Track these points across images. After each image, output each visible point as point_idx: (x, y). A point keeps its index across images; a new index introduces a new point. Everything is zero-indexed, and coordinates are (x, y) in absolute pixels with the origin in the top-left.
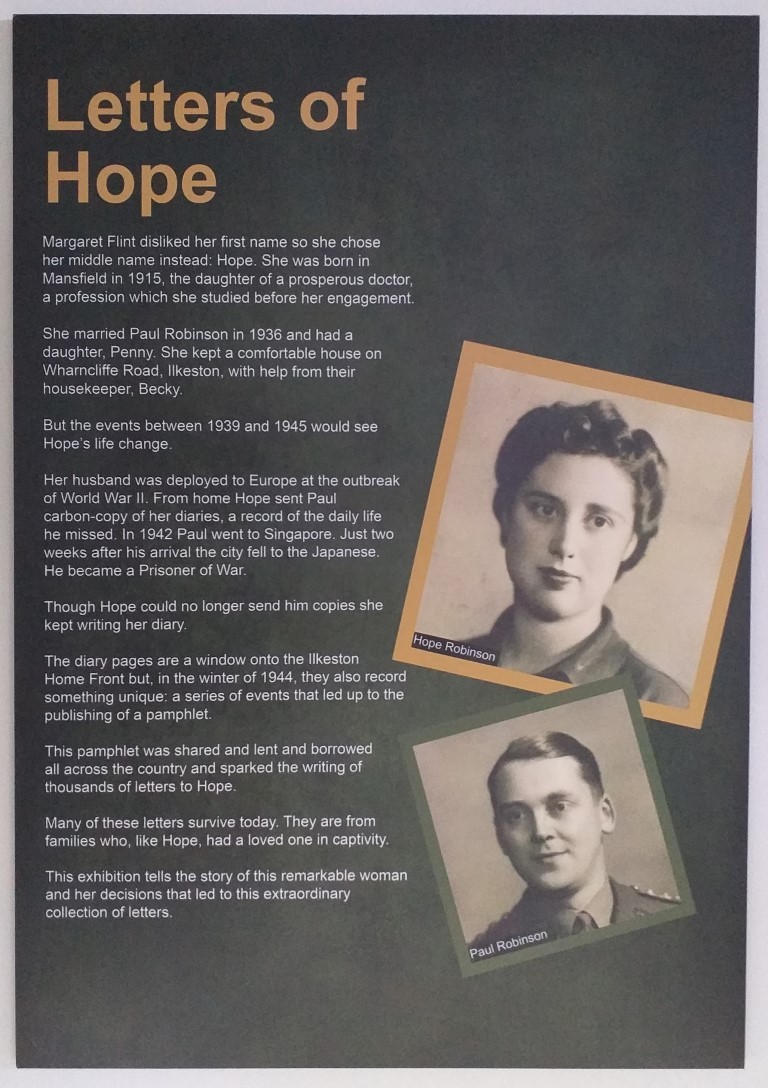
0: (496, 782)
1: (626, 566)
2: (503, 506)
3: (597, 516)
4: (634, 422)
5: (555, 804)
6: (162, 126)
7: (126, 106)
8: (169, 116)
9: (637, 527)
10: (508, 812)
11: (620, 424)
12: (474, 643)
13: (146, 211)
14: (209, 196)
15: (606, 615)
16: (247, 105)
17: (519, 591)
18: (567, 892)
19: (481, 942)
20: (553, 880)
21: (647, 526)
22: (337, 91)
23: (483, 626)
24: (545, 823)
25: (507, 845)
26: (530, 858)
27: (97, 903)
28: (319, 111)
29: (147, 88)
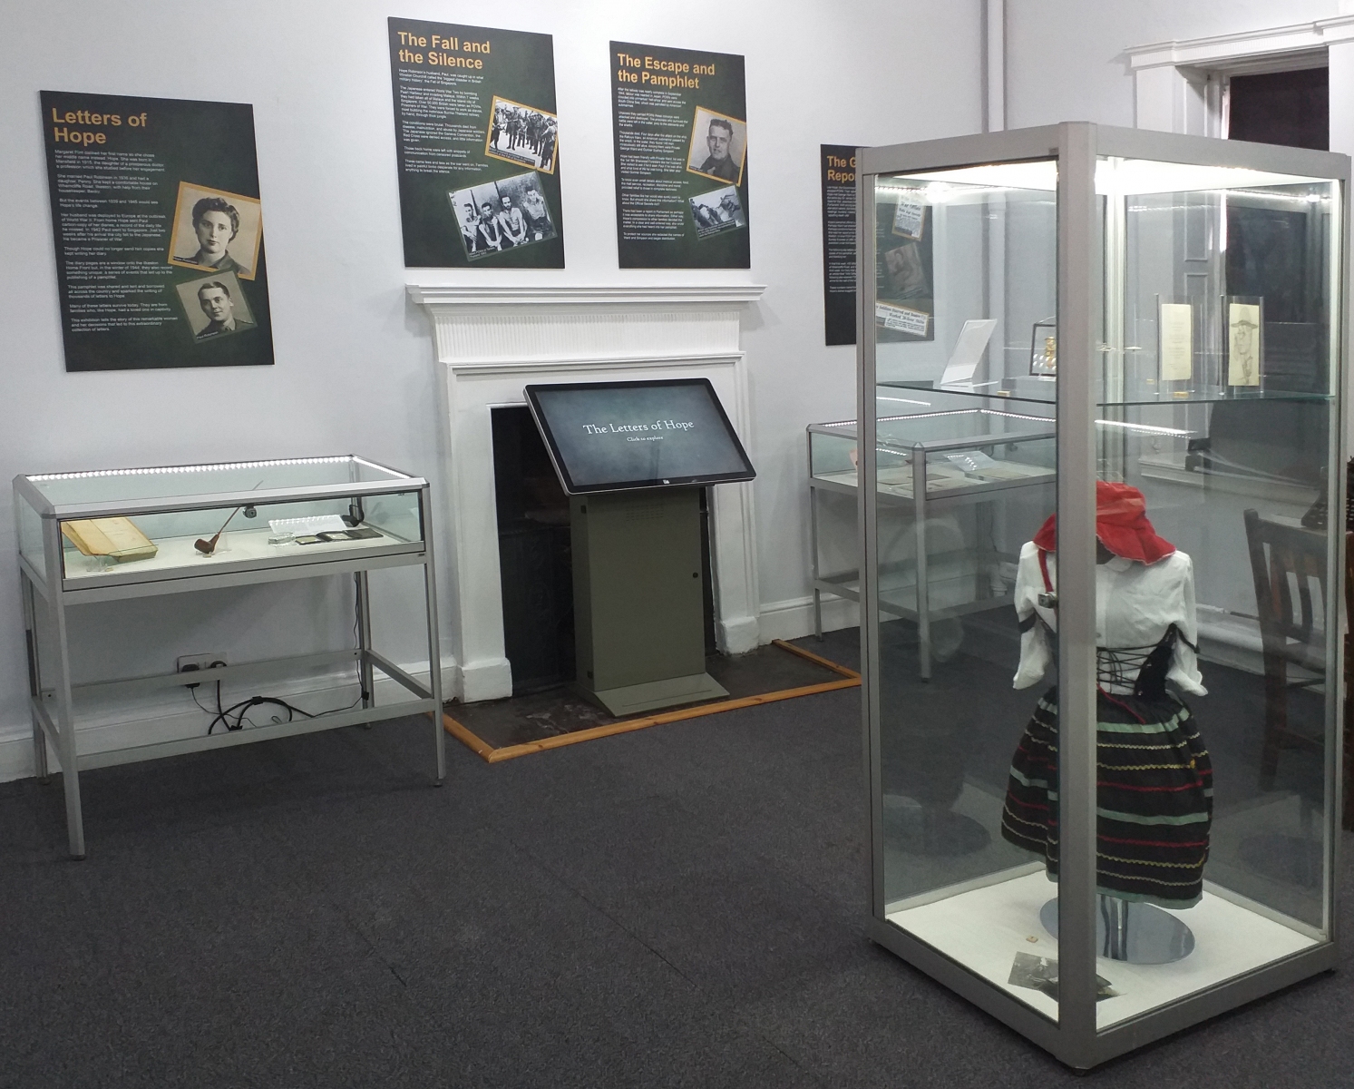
0: (200, 294)
1: (230, 240)
2: (196, 224)
3: (221, 227)
4: (229, 204)
5: (217, 299)
6: (88, 123)
7: (77, 117)
8: (90, 120)
9: (233, 230)
10: (204, 302)
11: (225, 204)
12: (191, 259)
13: (86, 145)
14: (104, 142)
15: (226, 252)
16: (113, 118)
17: (202, 245)
18: (222, 322)
19: (200, 335)
20: (218, 319)
21: (235, 230)
22: (139, 116)
23: (193, 255)
24: (214, 304)
25: (204, 310)
26: (212, 313)
27: (88, 327)
28: (134, 121)
29: (83, 112)
